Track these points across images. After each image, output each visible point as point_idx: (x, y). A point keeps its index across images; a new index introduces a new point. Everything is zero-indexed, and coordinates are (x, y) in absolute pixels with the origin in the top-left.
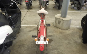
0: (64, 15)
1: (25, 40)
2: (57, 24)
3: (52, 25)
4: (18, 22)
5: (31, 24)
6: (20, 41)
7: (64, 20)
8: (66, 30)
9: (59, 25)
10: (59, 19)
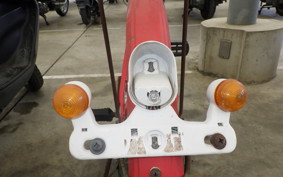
0: (244, 12)
1: (57, 143)
2: (211, 58)
3: (190, 69)
4: (18, 51)
5: (93, 71)
6: (29, 145)
7: (249, 34)
8: (264, 82)
9: (224, 61)
10: (224, 30)
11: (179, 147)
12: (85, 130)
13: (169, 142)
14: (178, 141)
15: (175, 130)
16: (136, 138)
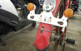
11: (50, 22)
12: (32, 14)
13: (48, 20)
14: (51, 20)
15: (50, 18)
16: (41, 17)
